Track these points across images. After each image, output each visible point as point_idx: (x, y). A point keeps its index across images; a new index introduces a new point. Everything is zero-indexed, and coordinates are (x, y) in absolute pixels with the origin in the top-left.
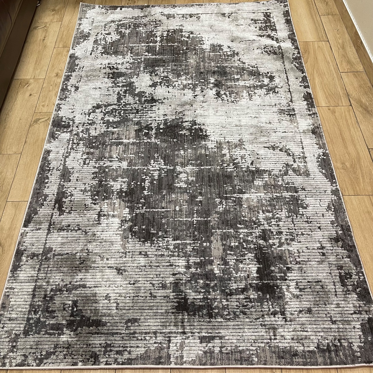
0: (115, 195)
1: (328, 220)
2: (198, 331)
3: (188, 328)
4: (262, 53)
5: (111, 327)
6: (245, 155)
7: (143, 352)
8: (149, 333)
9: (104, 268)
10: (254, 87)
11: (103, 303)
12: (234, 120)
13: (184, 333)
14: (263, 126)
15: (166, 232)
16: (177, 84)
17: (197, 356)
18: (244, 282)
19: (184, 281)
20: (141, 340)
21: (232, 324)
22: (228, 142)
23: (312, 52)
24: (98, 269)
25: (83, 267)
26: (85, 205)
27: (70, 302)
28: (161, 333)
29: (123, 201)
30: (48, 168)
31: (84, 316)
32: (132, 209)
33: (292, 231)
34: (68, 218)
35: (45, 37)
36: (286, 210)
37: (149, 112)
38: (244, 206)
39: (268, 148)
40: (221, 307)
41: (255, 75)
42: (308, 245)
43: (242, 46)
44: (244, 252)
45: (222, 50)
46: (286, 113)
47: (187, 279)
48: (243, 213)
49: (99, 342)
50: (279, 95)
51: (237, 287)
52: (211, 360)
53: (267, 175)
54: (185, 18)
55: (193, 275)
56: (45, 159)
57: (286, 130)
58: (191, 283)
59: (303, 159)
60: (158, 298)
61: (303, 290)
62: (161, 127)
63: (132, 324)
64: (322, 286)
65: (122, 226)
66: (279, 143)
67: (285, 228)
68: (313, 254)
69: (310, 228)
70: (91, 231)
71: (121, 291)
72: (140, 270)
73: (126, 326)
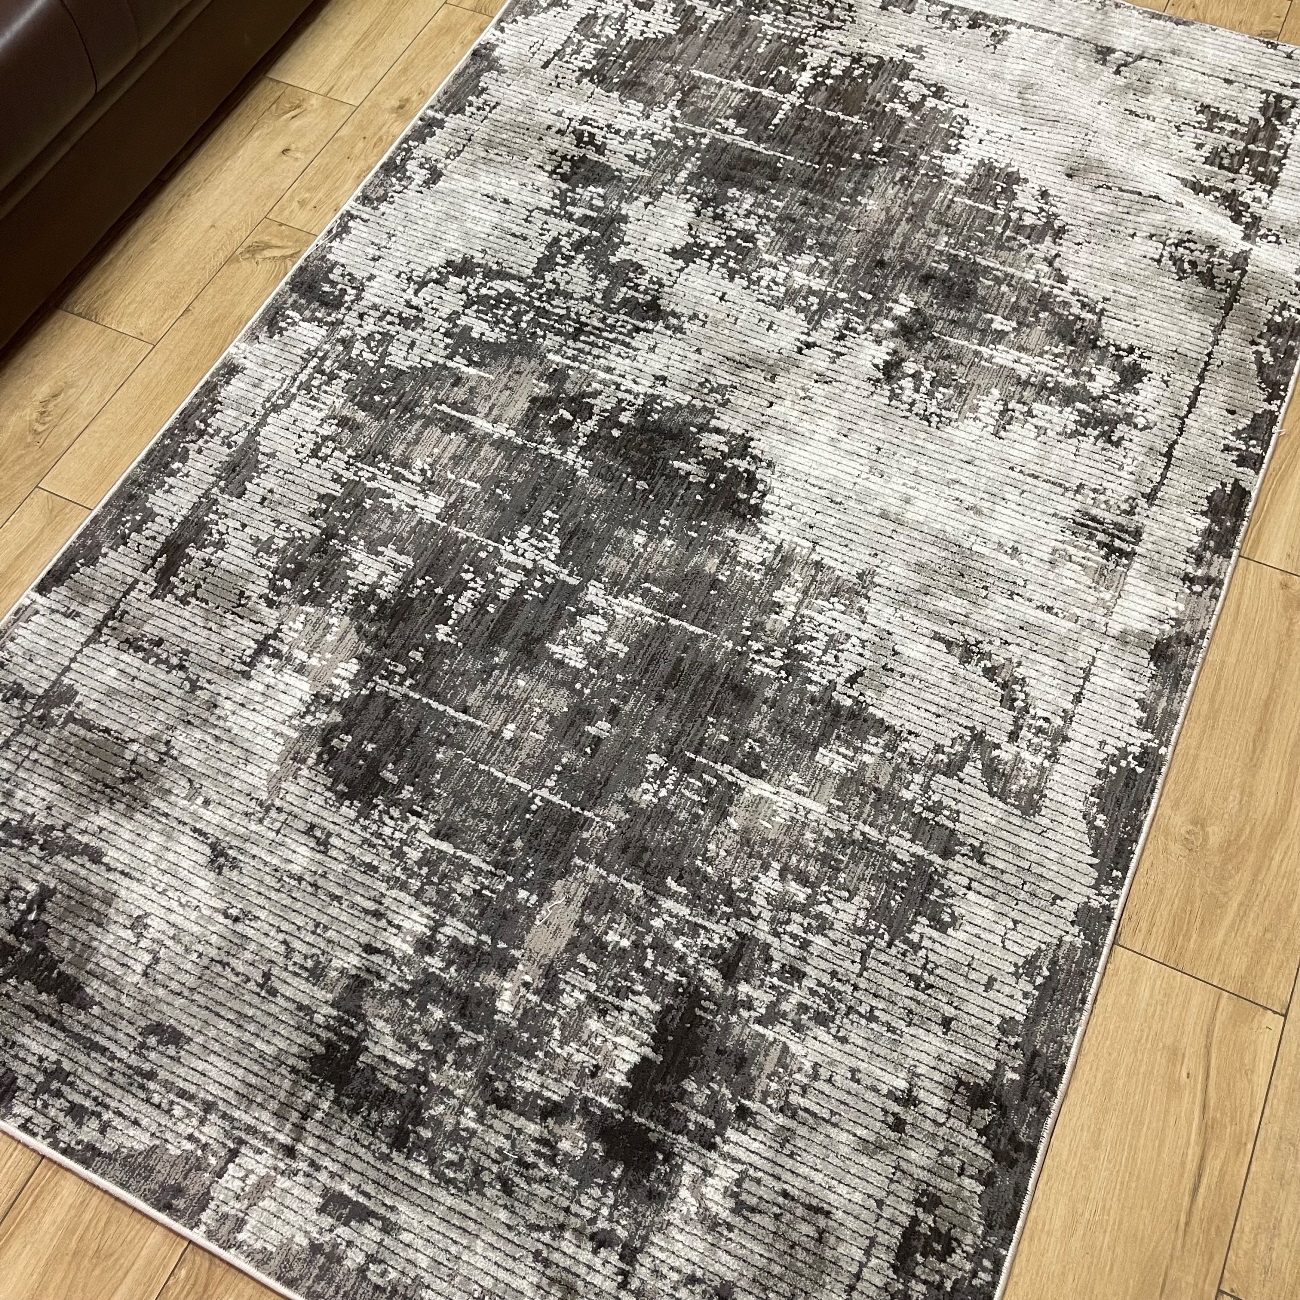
0: (345, 598)
1: (997, 1009)
2: (334, 1167)
3: (311, 1142)
4: (1159, 261)
5: (98, 1022)
6: (848, 636)
7: (142, 1147)
8: (191, 1098)
9: (180, 827)
10: (1043, 386)
11: (113, 938)
12: (888, 492)
13: (290, 1152)
14: (982, 555)
15: (428, 796)
16: (768, 278)
17: (285, 1247)
18: (571, 1084)
19: (385, 987)
20: (158, 1106)
21: (450, 1201)
22: (818, 565)
24: (164, 820)
25: (124, 795)
26: (242, 593)
27: (32, 888)
28: (224, 1116)
29: (359, 629)
30: (202, 426)
31: (44, 949)
32: (369, 667)
33: (842, 989)
34: (169, 617)
36: (867, 904)
37: (616, 349)
38: (731, 820)
39: (949, 644)
40: (449, 1128)
41: (1072, 342)
42: (863, 1066)
43: (1099, 205)
44: (633, 981)
45: (1013, 196)
46: (1101, 537)
47: (400, 984)
48: (712, 847)
49: (41, 1050)
50: (1117, 454)
51: (536, 1089)
52: (319, 1278)
53: (882, 743)
54: (948, 24)
55: (429, 979)
56: (210, 389)
57: (1057, 605)
58: (405, 1005)
59: (1054, 741)
60: (280, 1000)
61: (745, 1213)
62: (624, 418)
63: (159, 1042)
64: (821, 1232)
65: (308, 712)
66: (997, 642)
67: (824, 965)
68: (862, 1106)
69: (913, 1006)
70: (211, 687)
71: (187, 925)
72: (278, 886)
73: (140, 1039)
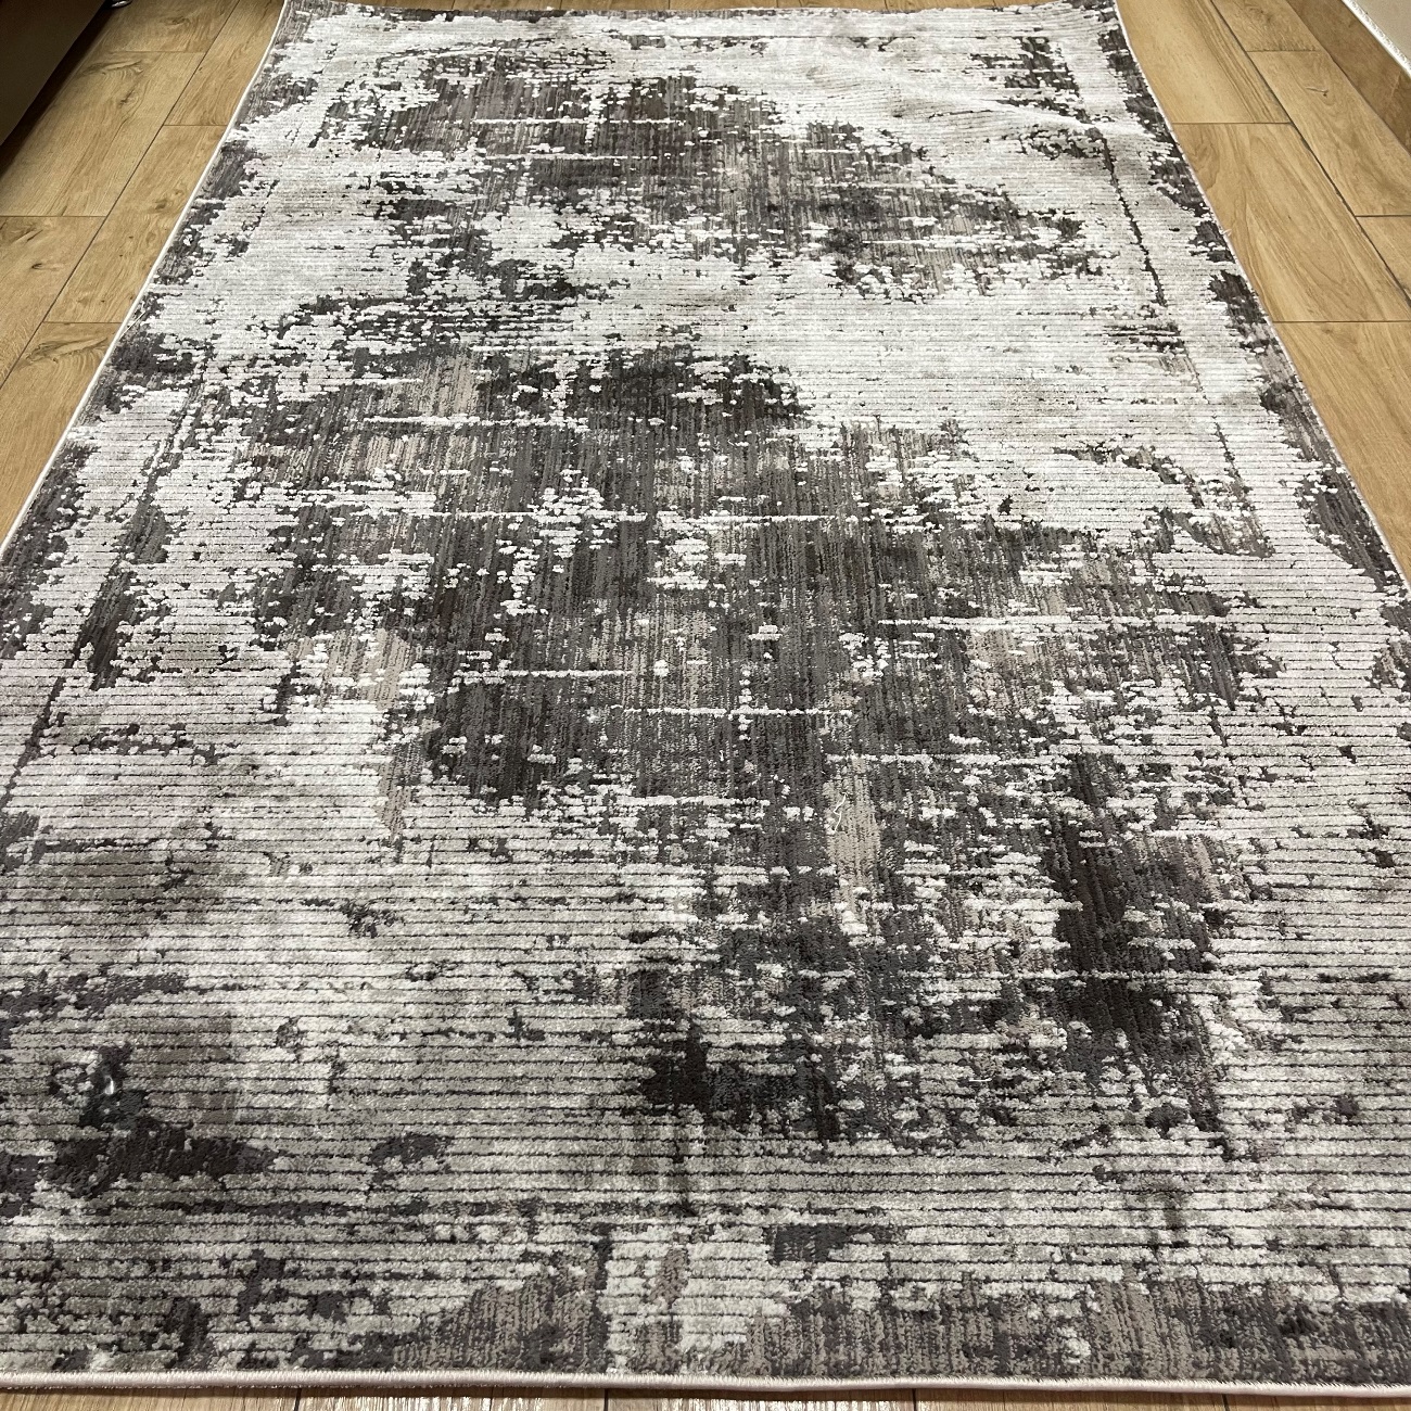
0: (365, 612)
1: (1384, 722)
2: (760, 1199)
3: (707, 1183)
4: (1024, 151)
5: (293, 1176)
6: (971, 477)
7: (459, 1303)
8: (494, 1208)
9: (288, 907)
10: (998, 253)
11: (261, 1061)
12: (921, 356)
13: (685, 1209)
14: (1046, 380)
15: (603, 761)
16: (667, 241)
17: (758, 1327)
18: (996, 974)
19: (687, 968)
20: (453, 1240)
21: (943, 1166)
22: (893, 431)
23: (1230, 152)
24: (254, 907)
25: (177, 901)
26: (223, 649)
27: (91, 1058)
28: (559, 1208)
29: (405, 636)
30: (70, 512)
31: (152, 1123)
32: (442, 669)
33: (1218, 763)
34: (133, 701)
35: (129, 95)
36: (1179, 682)
37: (545, 326)
38: (977, 662)
39: (1075, 453)
40: (881, 1085)
41: (996, 219)
42: (1300, 821)
43: (941, 129)
44: (987, 845)
45: (859, 140)
46: (1142, 338)
47: (705, 958)
48: (974, 691)
49: (219, 1250)
50: (1105, 279)
51: (958, 996)
52: (831, 1347)
53: (1078, 547)
54: (703, 49)
55: (735, 943)
56: (60, 477)
57: (1148, 396)
58: (725, 978)
59: (1237, 494)
60: (550, 1040)
61: (1300, 1016)
62: (597, 374)
63: (405, 1162)
64: (1396, 997)
65: (389, 732)
66: (1120, 438)
67: (1181, 750)
68: (1334, 856)
69: (1302, 751)
70: (239, 749)
71: (361, 1010)
72: (468, 917)
73: (372, 1170)
